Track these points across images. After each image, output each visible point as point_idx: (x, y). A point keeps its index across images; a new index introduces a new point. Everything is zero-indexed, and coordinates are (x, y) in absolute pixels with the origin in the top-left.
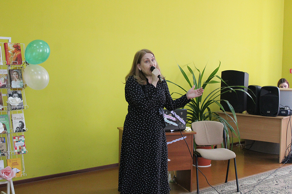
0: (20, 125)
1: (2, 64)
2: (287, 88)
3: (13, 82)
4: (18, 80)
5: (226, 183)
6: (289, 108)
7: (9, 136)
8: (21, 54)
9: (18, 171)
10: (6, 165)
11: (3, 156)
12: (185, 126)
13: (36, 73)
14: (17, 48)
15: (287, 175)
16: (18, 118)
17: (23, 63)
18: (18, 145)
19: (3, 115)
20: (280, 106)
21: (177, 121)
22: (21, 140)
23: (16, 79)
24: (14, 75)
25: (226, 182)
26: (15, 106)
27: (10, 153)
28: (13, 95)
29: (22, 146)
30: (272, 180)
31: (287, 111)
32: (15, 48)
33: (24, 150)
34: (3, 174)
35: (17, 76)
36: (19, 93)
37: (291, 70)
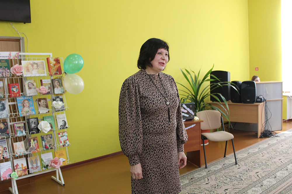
0: (63, 124)
1: (46, 75)
2: (259, 82)
3: (55, 89)
4: (59, 87)
5: (225, 158)
6: (262, 96)
7: (55, 132)
8: (60, 66)
9: (64, 160)
10: (54, 156)
11: (51, 150)
12: (194, 116)
13: (73, 81)
14: (57, 61)
15: (267, 147)
16: (61, 118)
17: (63, 73)
18: (62, 139)
19: (49, 116)
20: (256, 96)
21: (188, 113)
22: (65, 135)
23: (58, 87)
24: (56, 83)
25: (225, 156)
26: (58, 108)
27: (57, 146)
28: (56, 99)
29: (65, 140)
30: (258, 152)
31: (261, 99)
32: (55, 61)
33: (67, 143)
34: (53, 164)
35: (58, 84)
36: (61, 97)
37: (256, 68)
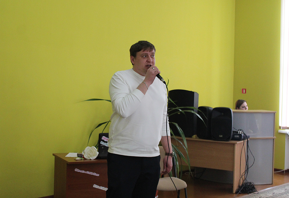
20: (233, 130)
31: (240, 135)
37: (243, 90)
